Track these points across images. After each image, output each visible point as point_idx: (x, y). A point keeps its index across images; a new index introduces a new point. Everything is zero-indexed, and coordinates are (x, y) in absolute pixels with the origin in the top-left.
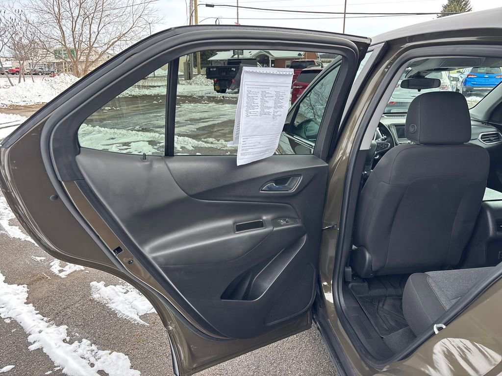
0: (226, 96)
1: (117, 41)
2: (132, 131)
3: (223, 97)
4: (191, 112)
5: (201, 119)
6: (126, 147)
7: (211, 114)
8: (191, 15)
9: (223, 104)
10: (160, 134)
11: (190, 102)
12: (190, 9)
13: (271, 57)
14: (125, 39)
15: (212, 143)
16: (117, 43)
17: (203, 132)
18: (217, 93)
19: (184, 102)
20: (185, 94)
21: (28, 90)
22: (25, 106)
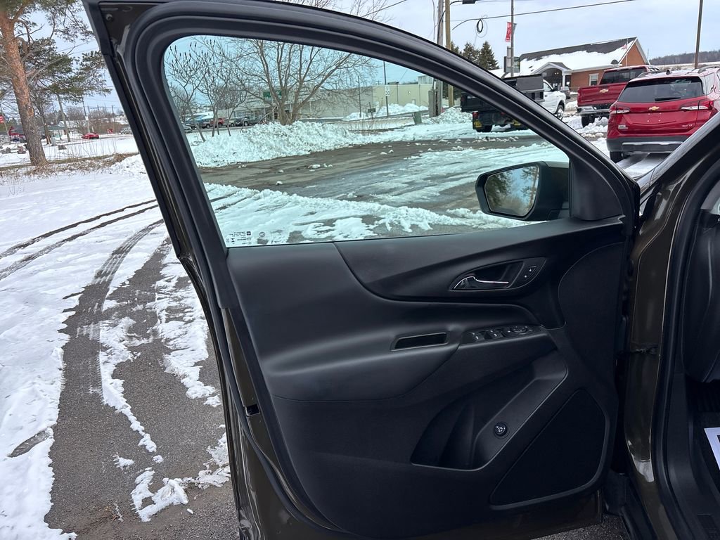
0: (492, 136)
1: (335, 69)
2: (341, 200)
3: (487, 138)
4: (434, 165)
5: (449, 175)
6: (328, 228)
7: (465, 166)
8: (441, 20)
9: (487, 149)
10: (382, 204)
11: (435, 149)
12: (439, 11)
13: (565, 70)
14: (345, 65)
15: (463, 217)
16: (335, 72)
17: (451, 197)
18: (477, 133)
19: (425, 150)
20: (429, 138)
21: (222, 147)
22: (215, 169)
